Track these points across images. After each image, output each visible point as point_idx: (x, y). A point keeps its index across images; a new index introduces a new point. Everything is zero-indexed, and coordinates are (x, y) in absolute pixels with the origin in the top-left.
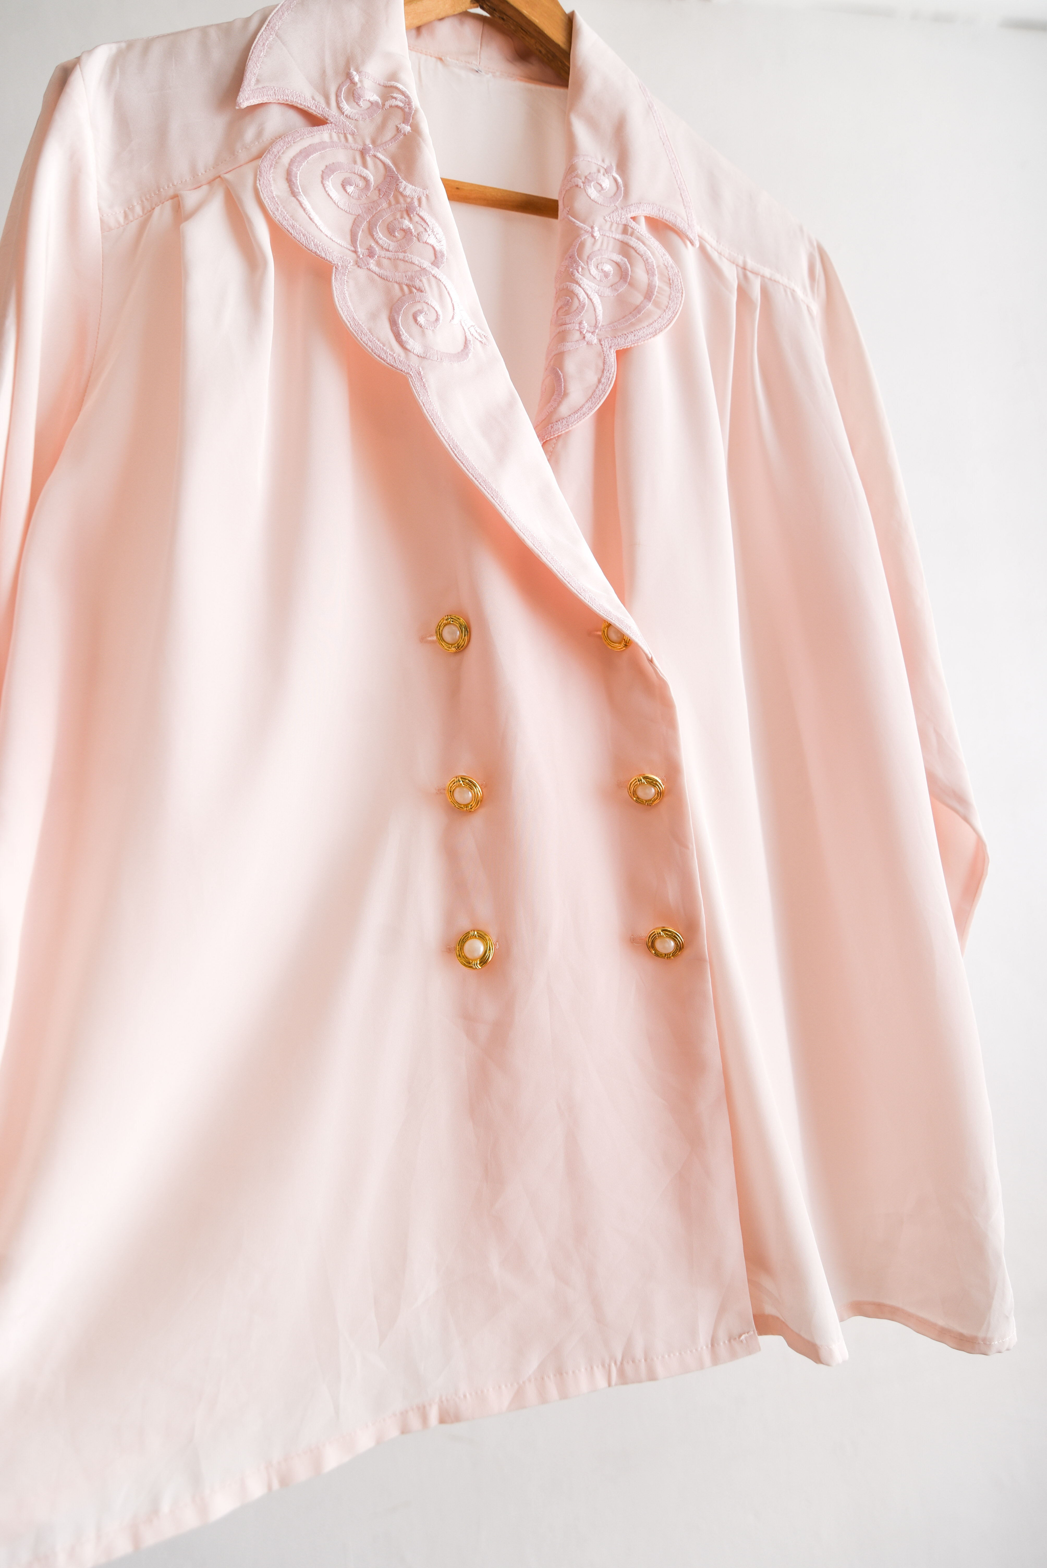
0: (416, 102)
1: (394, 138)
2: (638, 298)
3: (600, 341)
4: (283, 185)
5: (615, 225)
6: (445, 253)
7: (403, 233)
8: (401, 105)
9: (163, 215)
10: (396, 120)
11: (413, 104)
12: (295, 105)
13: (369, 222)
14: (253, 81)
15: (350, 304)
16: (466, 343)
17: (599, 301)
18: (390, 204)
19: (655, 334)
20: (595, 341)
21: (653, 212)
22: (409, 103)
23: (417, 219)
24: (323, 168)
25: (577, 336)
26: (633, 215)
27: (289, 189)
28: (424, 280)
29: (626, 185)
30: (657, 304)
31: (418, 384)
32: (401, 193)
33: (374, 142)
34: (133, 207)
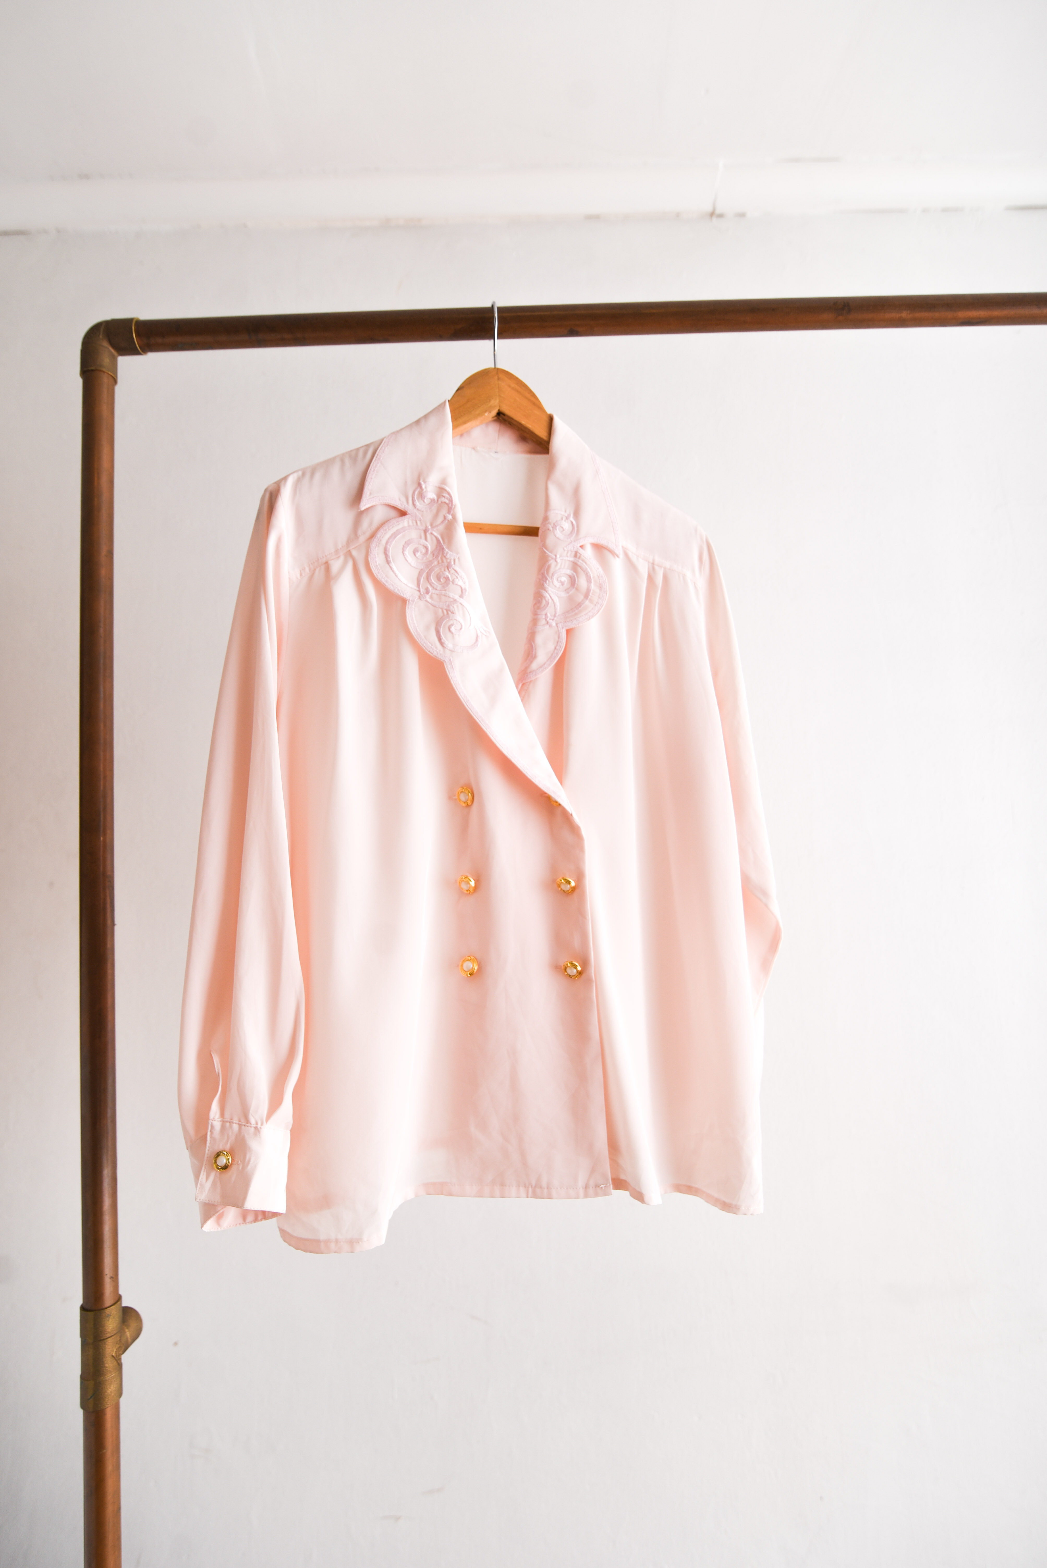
0: (456, 500)
1: (442, 522)
2: (580, 598)
3: (557, 624)
4: (382, 556)
5: (570, 552)
6: (467, 589)
7: (445, 580)
8: (447, 501)
9: (319, 575)
10: (444, 511)
11: (454, 501)
12: (390, 504)
13: (427, 573)
14: (368, 493)
15: (415, 622)
16: (477, 638)
17: (558, 600)
18: (438, 563)
19: (589, 619)
20: (554, 624)
21: (595, 541)
22: (451, 501)
23: (452, 571)
24: (403, 543)
25: (544, 622)
26: (581, 544)
27: (385, 559)
28: (455, 607)
29: (578, 527)
30: (591, 601)
31: (449, 666)
32: (445, 557)
33: (431, 525)
34: (305, 568)
